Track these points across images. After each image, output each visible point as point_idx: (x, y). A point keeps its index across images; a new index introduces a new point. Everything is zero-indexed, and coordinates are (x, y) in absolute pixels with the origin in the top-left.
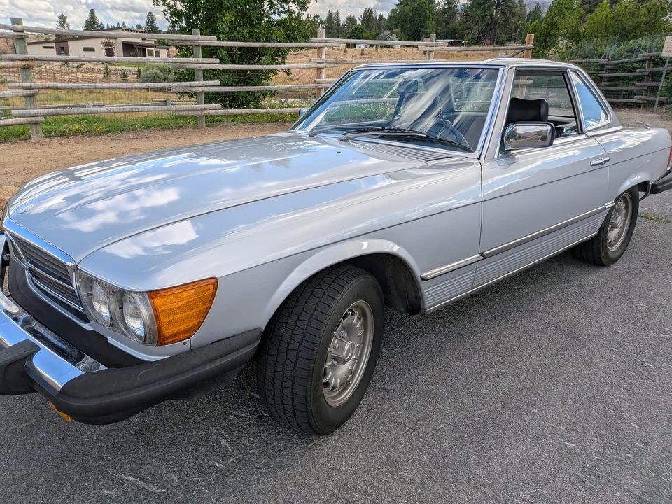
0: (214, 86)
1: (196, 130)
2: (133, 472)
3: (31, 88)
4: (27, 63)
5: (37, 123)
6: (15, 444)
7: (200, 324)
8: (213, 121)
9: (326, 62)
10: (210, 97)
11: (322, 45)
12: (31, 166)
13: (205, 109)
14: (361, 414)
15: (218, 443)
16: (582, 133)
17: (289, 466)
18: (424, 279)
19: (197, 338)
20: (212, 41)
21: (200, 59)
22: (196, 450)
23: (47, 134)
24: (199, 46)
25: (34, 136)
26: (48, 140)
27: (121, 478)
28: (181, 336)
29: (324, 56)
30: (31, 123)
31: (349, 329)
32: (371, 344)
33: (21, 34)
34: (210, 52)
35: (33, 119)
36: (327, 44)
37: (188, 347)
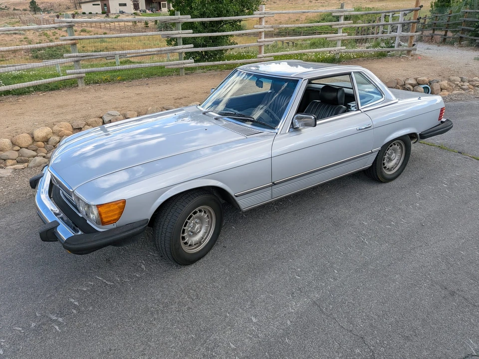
0: (189, 48)
1: (178, 77)
2: (102, 276)
3: (77, 57)
4: (74, 41)
5: (81, 78)
6: (56, 262)
7: (120, 217)
8: (190, 71)
9: (265, 28)
10: (188, 55)
11: (262, 16)
12: (77, 108)
13: (184, 64)
14: (208, 257)
15: (140, 266)
16: (358, 110)
17: (167, 277)
18: (236, 196)
19: (119, 223)
20: (188, 18)
21: (180, 31)
22: (130, 269)
23: (88, 83)
24: (179, 22)
25: (80, 85)
26: (88, 87)
27: (96, 278)
28: (112, 222)
29: (263, 23)
30: (78, 78)
31: (201, 218)
32: (215, 225)
33: (71, 24)
34: (187, 26)
35: (79, 75)
36: (265, 15)
37: (115, 226)
